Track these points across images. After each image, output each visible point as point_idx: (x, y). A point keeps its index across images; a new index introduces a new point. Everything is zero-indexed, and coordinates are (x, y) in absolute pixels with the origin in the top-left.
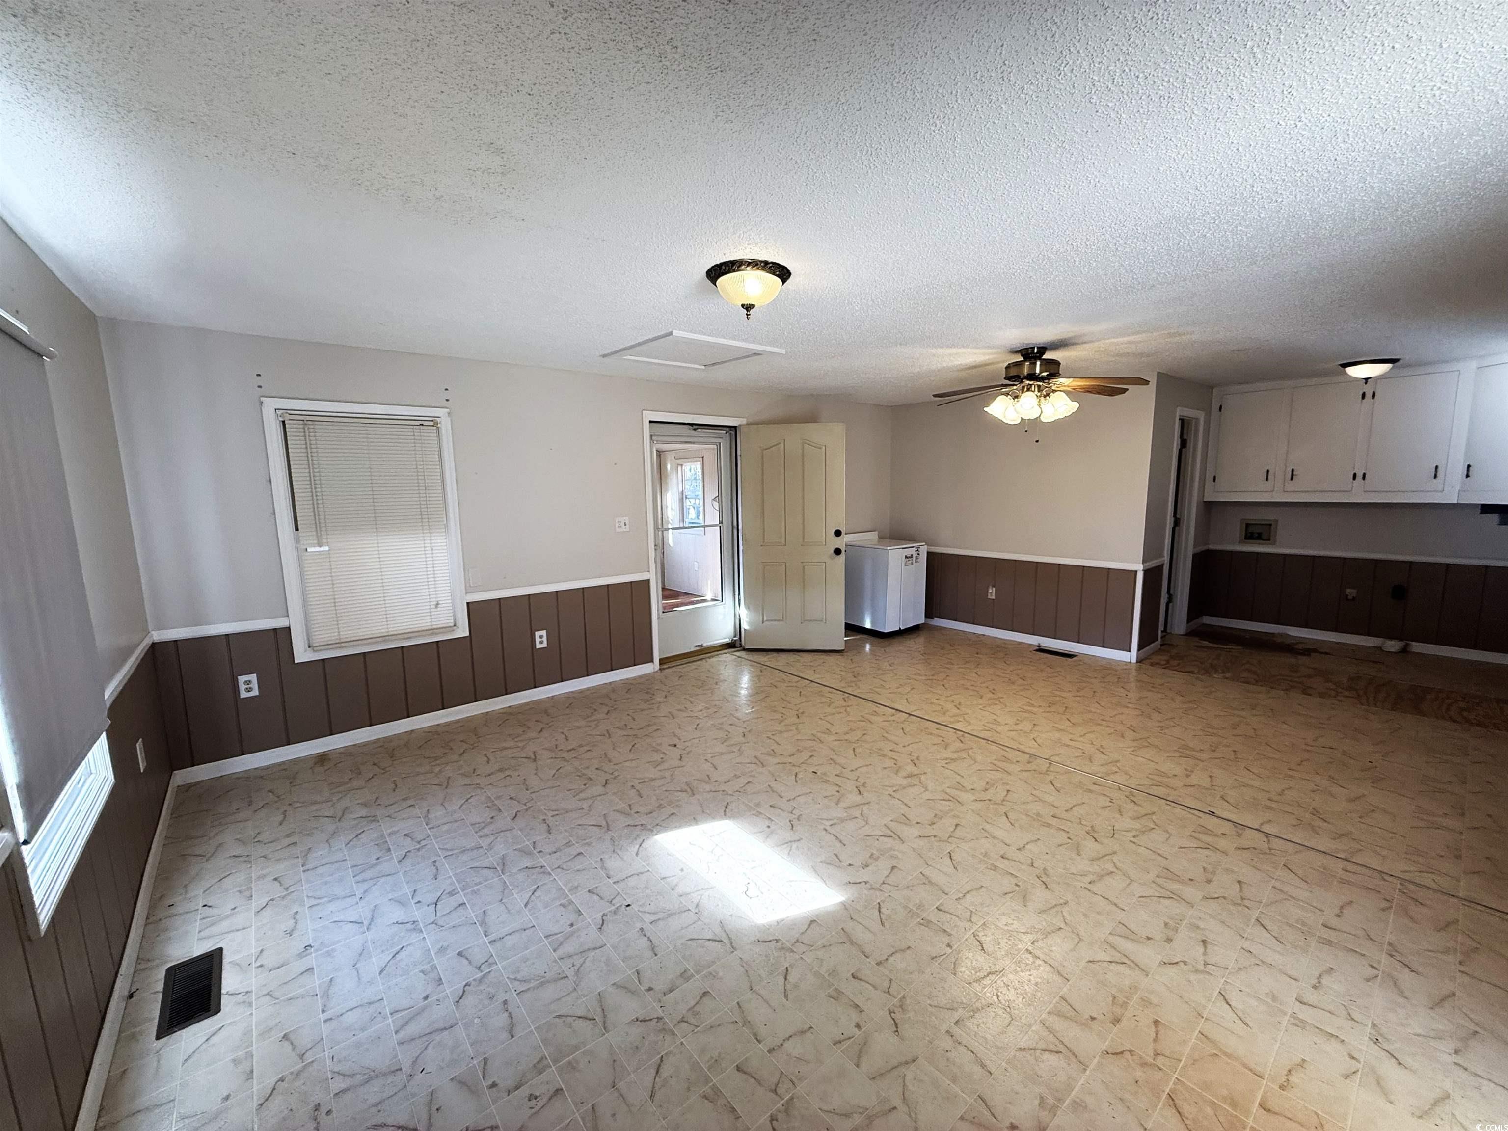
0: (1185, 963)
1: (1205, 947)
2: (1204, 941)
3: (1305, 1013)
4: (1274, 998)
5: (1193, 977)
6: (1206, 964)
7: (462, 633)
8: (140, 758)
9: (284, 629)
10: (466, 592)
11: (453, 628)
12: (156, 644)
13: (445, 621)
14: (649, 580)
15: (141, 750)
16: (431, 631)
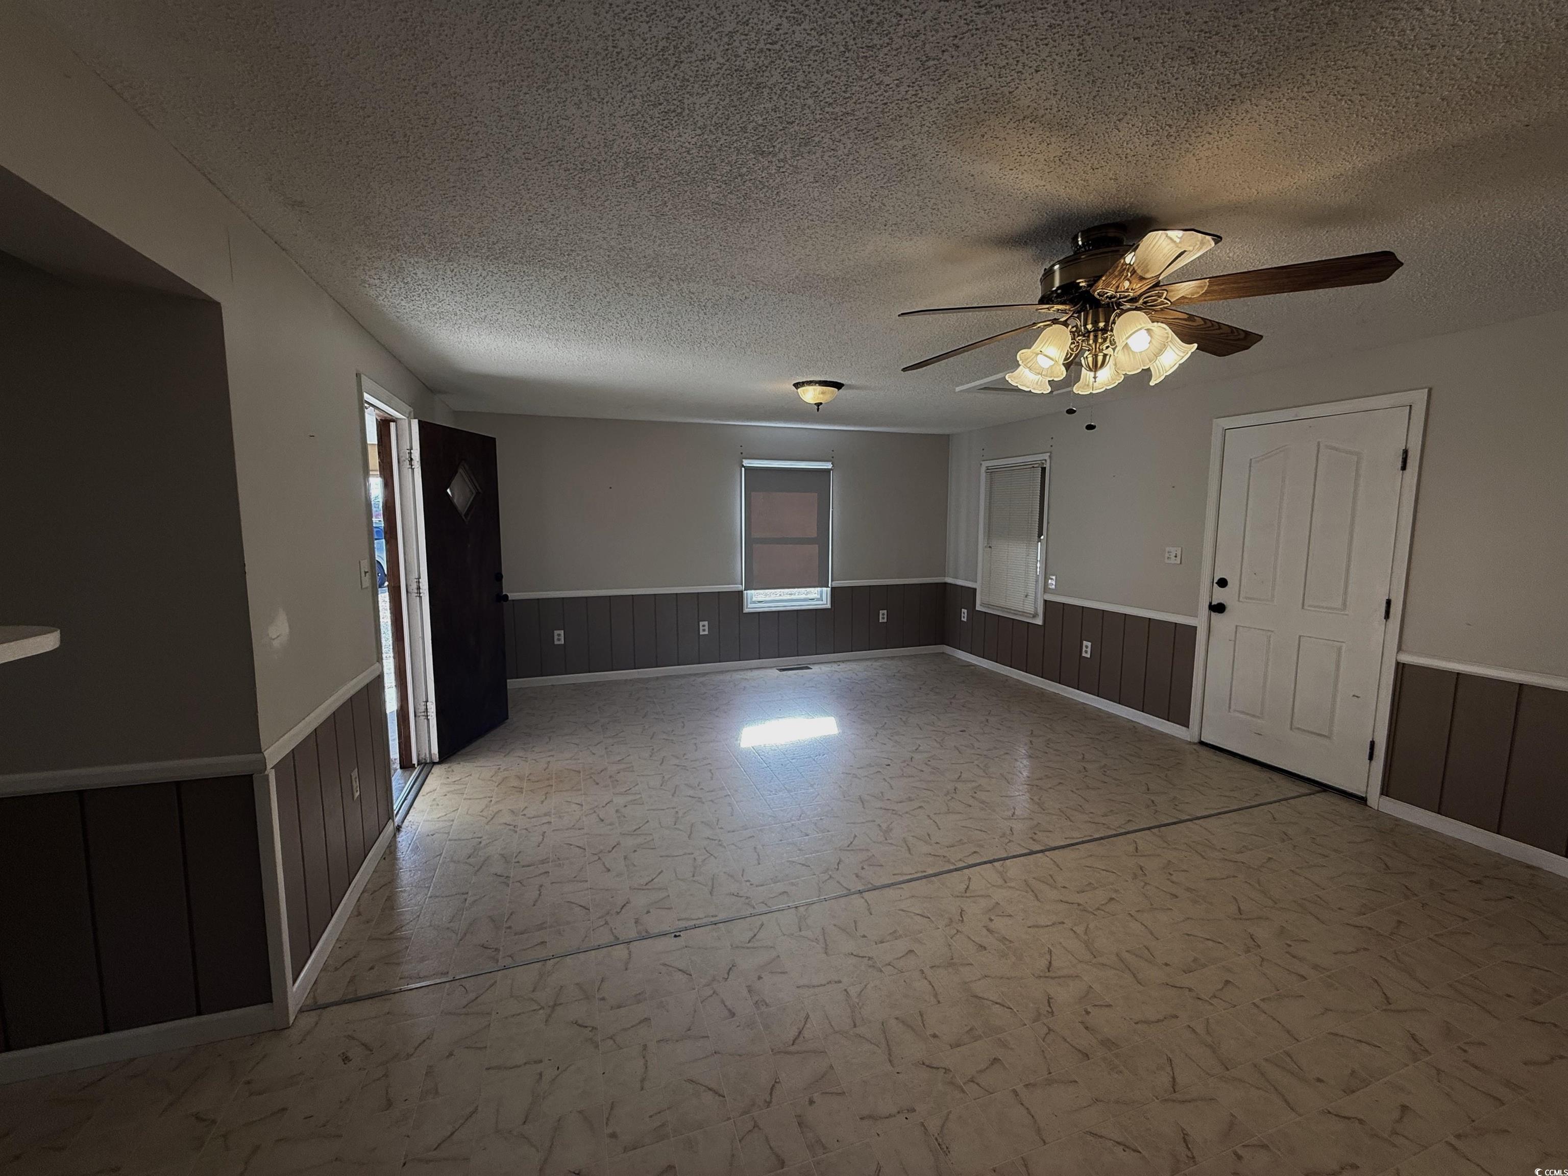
0: (603, 807)
1: (600, 819)
2: (603, 821)
3: (545, 820)
4: (560, 817)
5: (596, 804)
6: (595, 812)
7: (1039, 621)
8: (881, 616)
9: (974, 590)
10: (1045, 592)
11: (1035, 616)
12: (946, 584)
13: (1030, 609)
14: (1196, 628)
15: (883, 614)
16: (1023, 613)
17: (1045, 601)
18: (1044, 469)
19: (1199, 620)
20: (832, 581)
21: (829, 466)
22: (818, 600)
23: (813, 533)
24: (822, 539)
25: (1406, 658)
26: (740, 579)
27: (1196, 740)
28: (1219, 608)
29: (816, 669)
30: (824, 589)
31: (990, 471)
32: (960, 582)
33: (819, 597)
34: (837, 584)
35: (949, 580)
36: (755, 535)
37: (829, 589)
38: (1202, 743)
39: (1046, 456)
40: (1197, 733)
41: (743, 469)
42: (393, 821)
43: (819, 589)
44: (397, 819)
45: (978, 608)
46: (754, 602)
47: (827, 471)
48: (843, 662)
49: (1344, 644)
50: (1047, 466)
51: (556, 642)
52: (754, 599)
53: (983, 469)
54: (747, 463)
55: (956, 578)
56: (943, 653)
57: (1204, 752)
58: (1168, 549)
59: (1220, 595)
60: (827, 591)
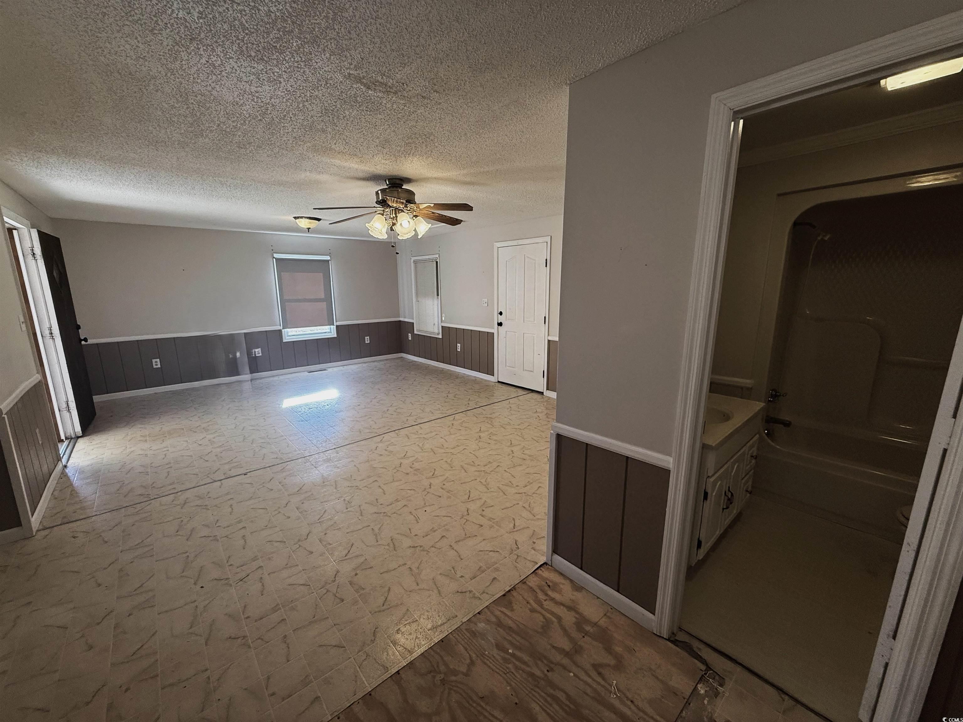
0: (201, 440)
7: (440, 337)
8: (366, 340)
9: (413, 323)
10: (441, 322)
11: (438, 334)
12: (400, 321)
13: (436, 331)
14: (494, 333)
15: (367, 339)
16: (434, 333)
17: (442, 326)
18: (437, 262)
19: (494, 330)
20: (336, 322)
21: (328, 258)
22: (329, 332)
23: (322, 296)
24: (328, 298)
25: (550, 338)
26: (279, 323)
27: (497, 381)
28: (500, 324)
29: (330, 370)
30: (332, 326)
31: (415, 262)
32: (406, 320)
33: (329, 331)
34: (339, 323)
35: (402, 319)
36: (286, 297)
37: (335, 327)
38: (499, 382)
39: (437, 256)
40: (497, 379)
41: (274, 259)
42: (61, 462)
43: (329, 327)
44: (64, 460)
45: (416, 332)
46: (290, 336)
47: (328, 261)
48: (346, 365)
49: (535, 336)
50: (438, 260)
51: (155, 367)
52: (289, 334)
53: (412, 261)
54: (276, 255)
55: (405, 318)
56: (402, 357)
57: (500, 385)
58: (483, 300)
59: (501, 319)
60: (334, 328)
